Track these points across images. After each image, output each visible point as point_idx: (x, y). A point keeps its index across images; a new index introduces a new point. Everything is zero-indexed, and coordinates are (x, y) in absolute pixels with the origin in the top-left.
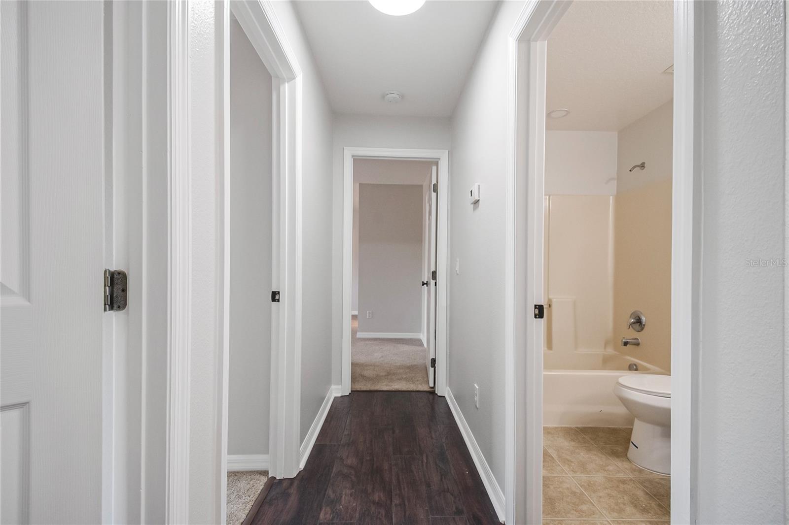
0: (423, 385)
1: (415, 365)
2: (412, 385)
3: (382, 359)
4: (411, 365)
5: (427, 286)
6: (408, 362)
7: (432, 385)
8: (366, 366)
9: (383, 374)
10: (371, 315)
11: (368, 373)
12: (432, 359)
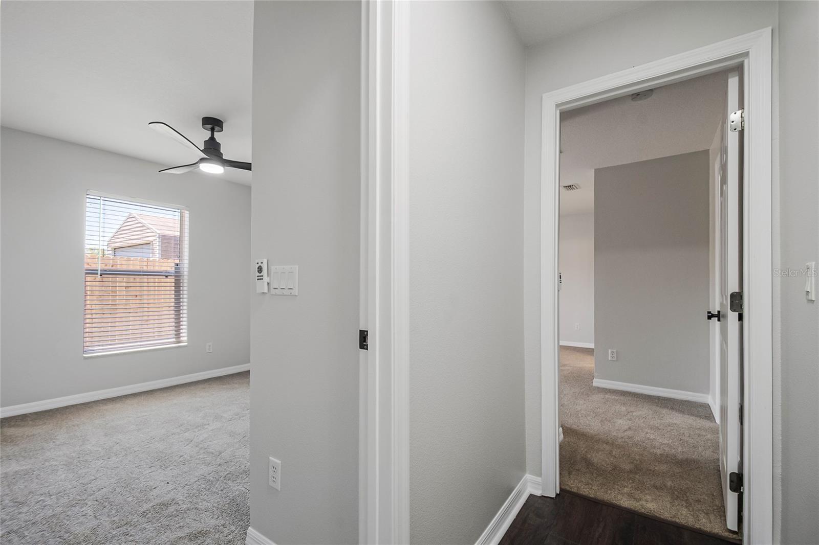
0: (712, 517)
1: (694, 461)
2: (684, 511)
3: (629, 433)
4: (687, 460)
5: (719, 320)
6: (680, 449)
7: (732, 524)
8: (598, 441)
9: (627, 467)
10: (615, 355)
11: (597, 458)
12: (731, 474)
